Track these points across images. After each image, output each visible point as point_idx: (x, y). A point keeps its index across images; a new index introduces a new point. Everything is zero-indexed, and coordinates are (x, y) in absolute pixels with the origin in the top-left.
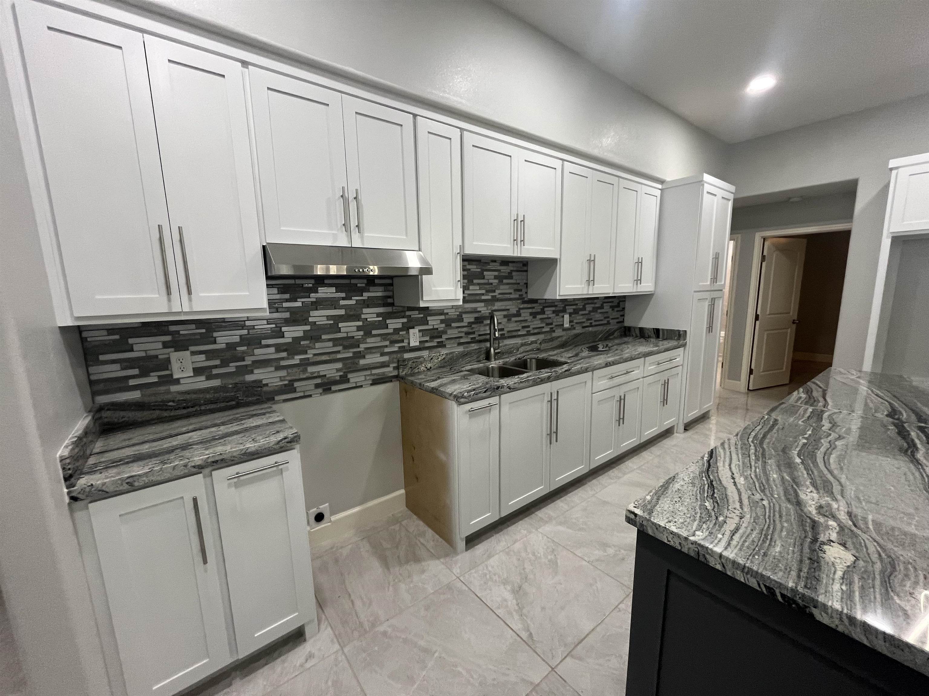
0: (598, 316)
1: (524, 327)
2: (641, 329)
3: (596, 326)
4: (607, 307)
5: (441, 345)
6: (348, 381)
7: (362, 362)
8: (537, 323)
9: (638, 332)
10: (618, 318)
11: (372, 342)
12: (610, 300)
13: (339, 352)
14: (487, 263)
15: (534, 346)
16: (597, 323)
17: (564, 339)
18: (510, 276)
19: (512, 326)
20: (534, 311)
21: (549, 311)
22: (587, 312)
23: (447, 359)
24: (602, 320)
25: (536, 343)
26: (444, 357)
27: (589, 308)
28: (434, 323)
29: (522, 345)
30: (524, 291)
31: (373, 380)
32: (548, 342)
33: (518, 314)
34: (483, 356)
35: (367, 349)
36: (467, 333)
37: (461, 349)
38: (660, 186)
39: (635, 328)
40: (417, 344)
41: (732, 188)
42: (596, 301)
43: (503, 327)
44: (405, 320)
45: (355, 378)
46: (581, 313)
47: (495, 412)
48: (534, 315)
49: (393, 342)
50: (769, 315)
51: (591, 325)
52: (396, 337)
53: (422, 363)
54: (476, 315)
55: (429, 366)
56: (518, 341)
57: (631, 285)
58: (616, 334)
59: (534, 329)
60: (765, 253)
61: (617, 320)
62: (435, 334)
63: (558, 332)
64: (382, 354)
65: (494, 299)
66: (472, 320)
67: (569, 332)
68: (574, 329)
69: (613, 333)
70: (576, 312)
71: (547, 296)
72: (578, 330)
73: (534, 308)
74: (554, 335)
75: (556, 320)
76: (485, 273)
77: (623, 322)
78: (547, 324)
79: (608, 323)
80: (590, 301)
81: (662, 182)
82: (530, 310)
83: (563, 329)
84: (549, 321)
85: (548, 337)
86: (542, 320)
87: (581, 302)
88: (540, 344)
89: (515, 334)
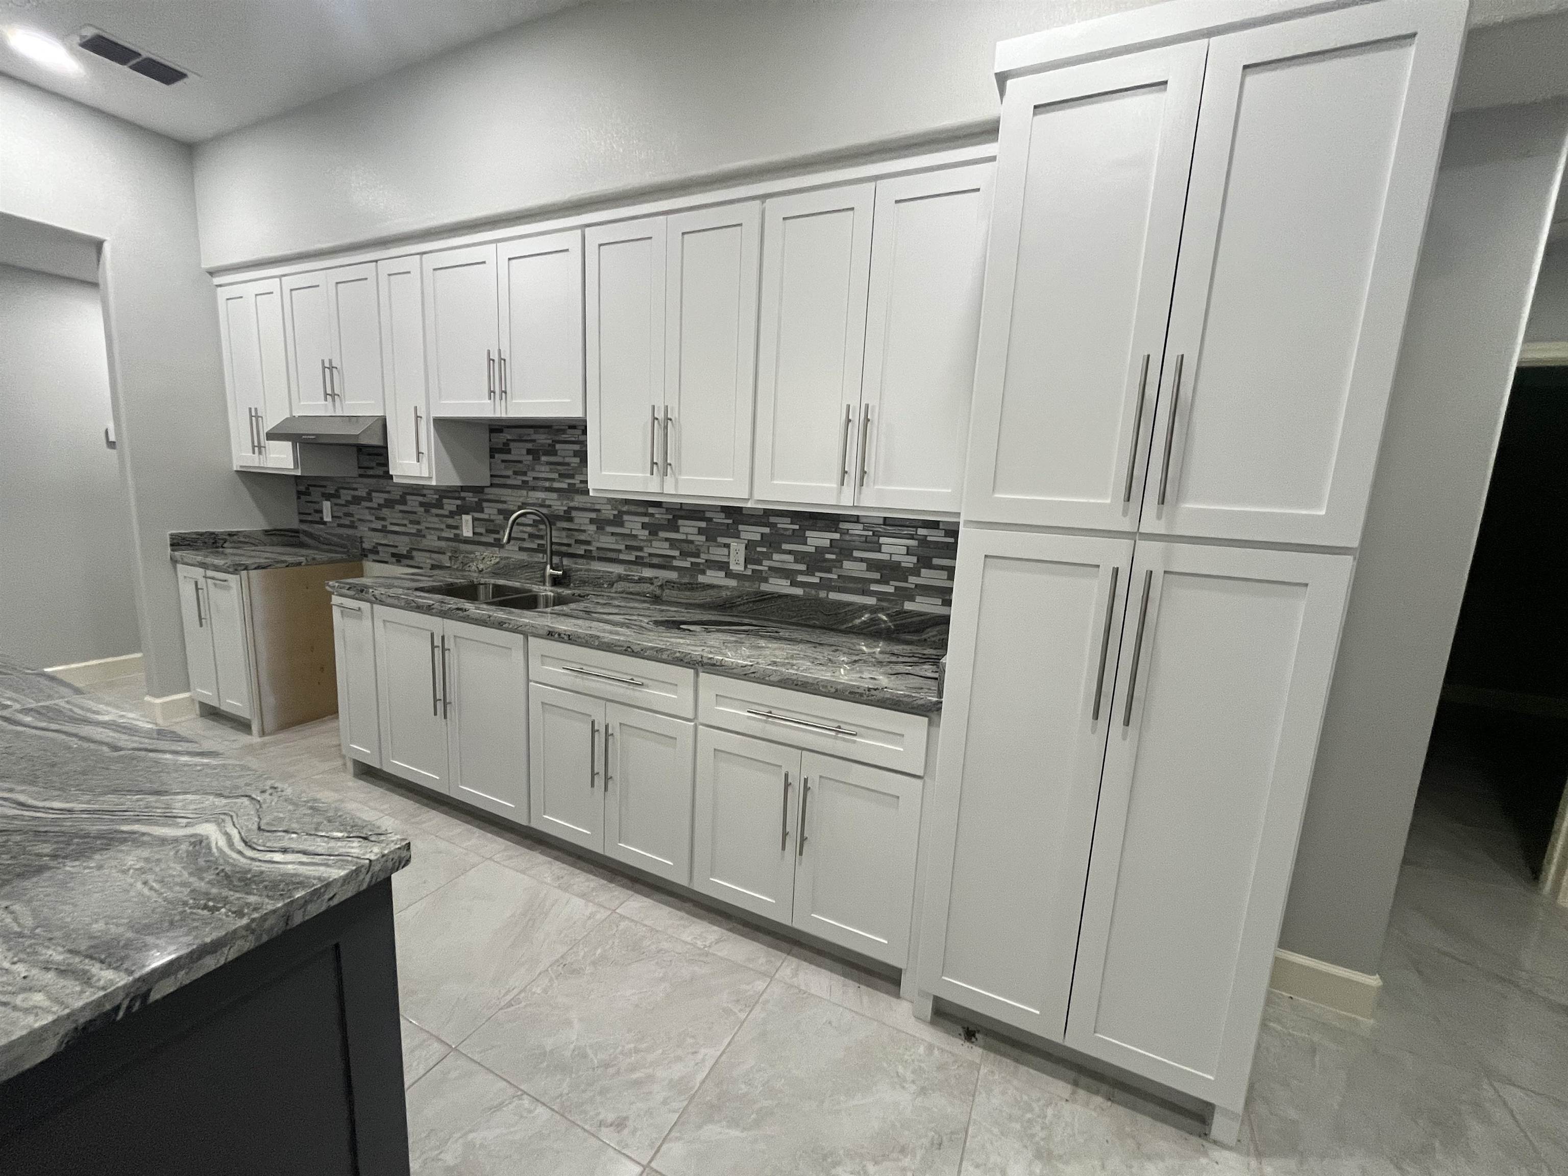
1: (627, 548)
5: (500, 544)
14: (563, 431)
15: (646, 587)
17: (724, 594)
19: (607, 541)
20: (652, 521)
21: (688, 528)
23: (501, 565)
25: (652, 584)
26: (498, 560)
28: (492, 512)
29: (620, 578)
31: (432, 565)
32: (679, 589)
37: (524, 556)
40: (470, 534)
43: (589, 539)
44: (460, 502)
46: (787, 547)
48: (655, 530)
49: (449, 527)
52: (451, 521)
53: (473, 561)
55: (481, 566)
56: (618, 569)
59: (650, 555)
62: (491, 527)
63: (713, 577)
64: (440, 538)
67: (747, 584)
68: (764, 580)
70: (771, 541)
72: (779, 586)
73: (652, 515)
74: (701, 579)
76: (558, 446)
78: (684, 554)
82: (645, 519)
83: (729, 574)
84: (692, 548)
85: (685, 580)
86: (673, 543)
87: (788, 520)
88: (661, 586)
89: (610, 554)
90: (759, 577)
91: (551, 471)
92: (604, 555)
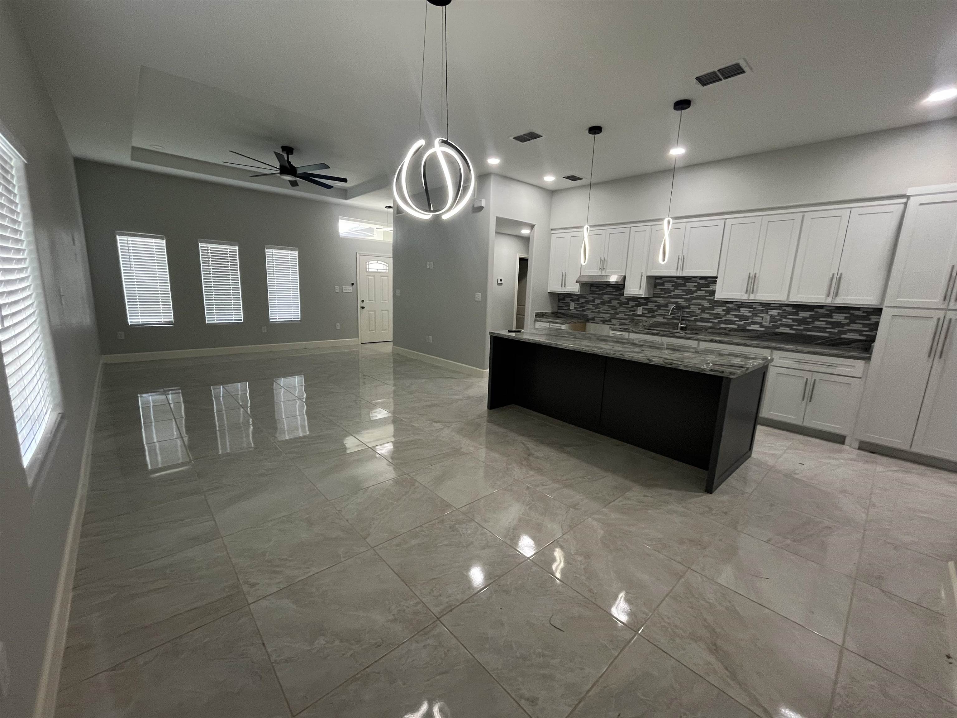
1: (715, 317)
3: (814, 331)
5: (654, 317)
6: (611, 322)
7: (617, 316)
8: (731, 317)
11: (622, 309)
13: (609, 310)
15: (723, 331)
16: (818, 329)
17: (758, 332)
18: (707, 286)
19: (704, 315)
20: (728, 308)
21: (743, 311)
22: (799, 317)
23: (655, 323)
24: (826, 328)
25: (726, 329)
26: (653, 322)
27: (803, 314)
28: (651, 306)
29: (710, 328)
31: (620, 324)
32: (738, 331)
33: (711, 309)
35: (619, 311)
36: (671, 314)
37: (665, 320)
40: (641, 313)
42: (817, 309)
43: (697, 315)
44: (637, 303)
45: (614, 321)
46: (789, 317)
48: (728, 311)
49: (631, 311)
51: (806, 330)
52: (632, 309)
53: (641, 322)
55: (644, 324)
56: (710, 325)
57: (823, 297)
59: (725, 320)
62: (651, 311)
63: (754, 327)
64: (625, 315)
65: (692, 298)
66: (674, 308)
67: (770, 329)
68: (778, 328)
70: (782, 315)
72: (784, 330)
74: (748, 328)
75: (755, 319)
78: (741, 320)
79: (842, 332)
80: (804, 308)
82: (725, 308)
83: (762, 326)
84: (745, 318)
85: (741, 328)
86: (736, 316)
87: (791, 308)
88: (730, 330)
89: (706, 320)
90: (775, 327)
91: (683, 292)
92: (703, 320)
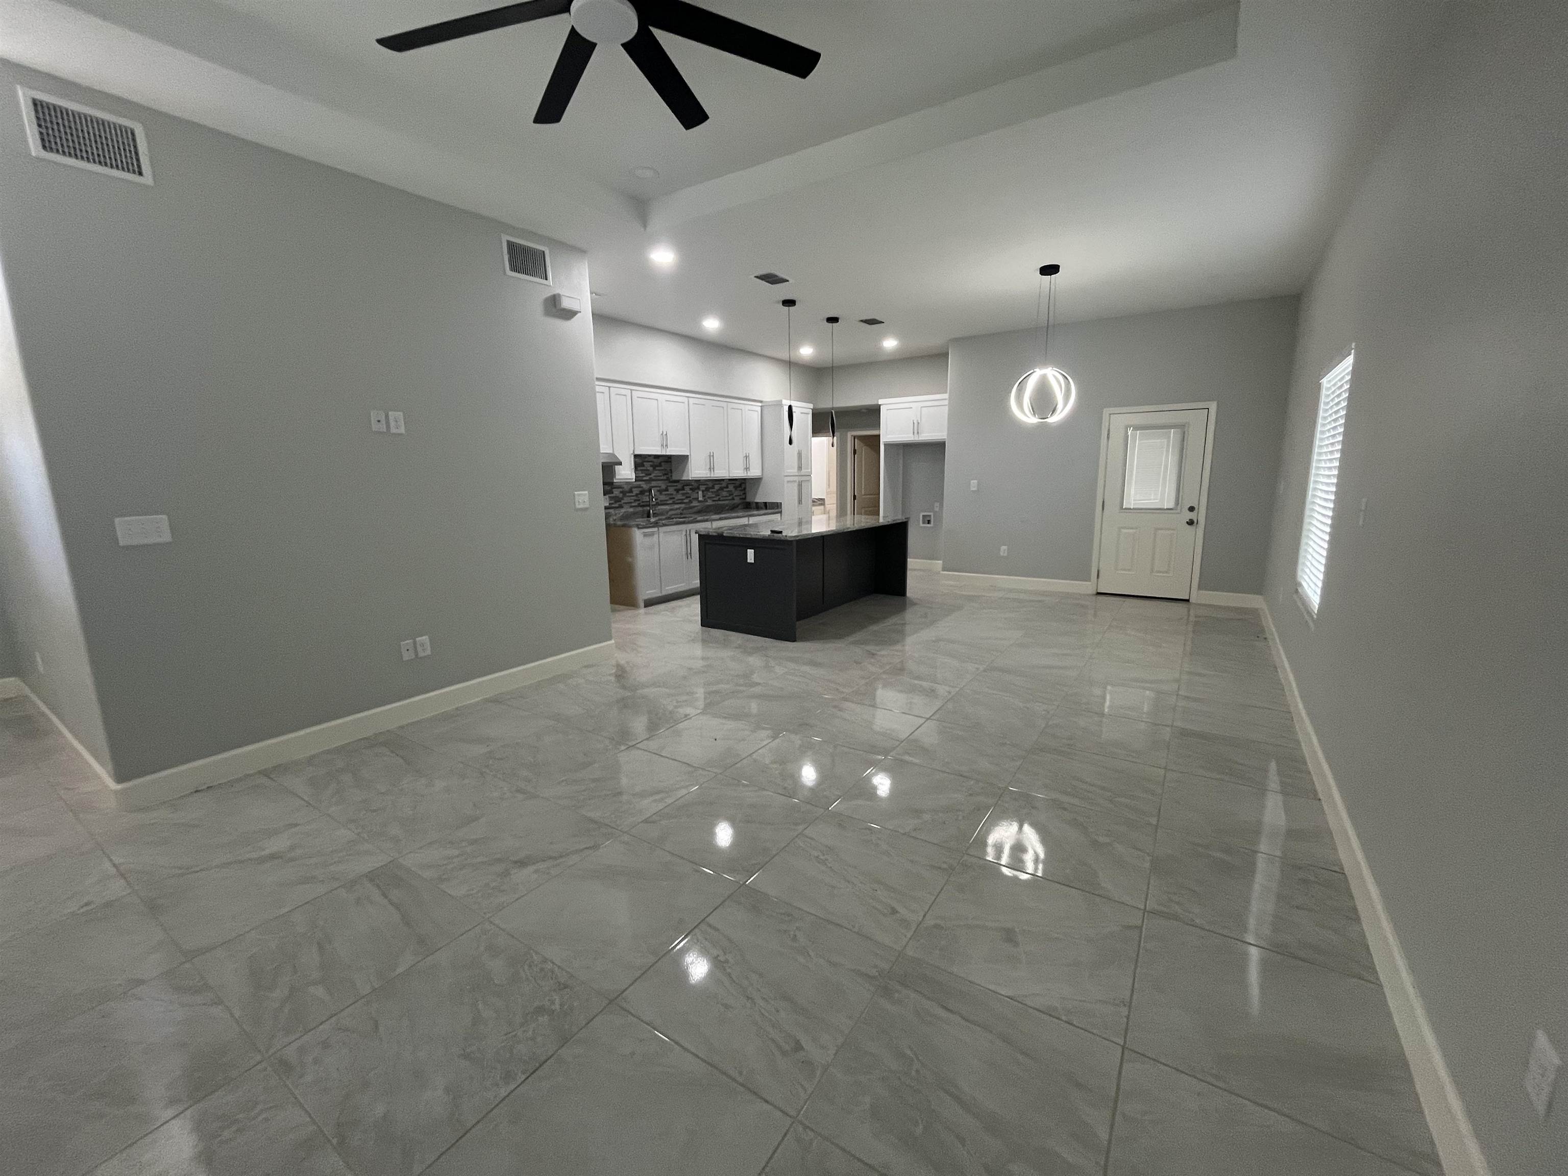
0: (724, 494)
1: (671, 498)
2: (757, 503)
3: (723, 500)
4: (731, 488)
5: (621, 507)
8: (679, 496)
9: (754, 505)
10: (740, 495)
12: (733, 482)
14: (646, 458)
15: (679, 511)
16: (724, 498)
17: (699, 508)
18: (660, 465)
19: (662, 497)
20: (677, 488)
21: (687, 489)
22: (715, 490)
23: (625, 515)
24: (727, 496)
25: (680, 509)
26: (623, 513)
27: (717, 487)
28: (617, 492)
29: (671, 510)
30: (670, 474)
32: (688, 509)
33: (667, 490)
34: (646, 515)
36: (635, 501)
37: (632, 510)
38: (760, 404)
39: (753, 502)
41: (811, 406)
42: (722, 482)
43: (658, 498)
46: (711, 490)
47: (656, 536)
48: (677, 491)
50: (864, 495)
51: (719, 500)
54: (640, 489)
55: (615, 518)
56: (668, 507)
57: (742, 471)
58: (740, 507)
59: (677, 500)
60: (856, 448)
61: (741, 497)
62: (617, 499)
63: (695, 504)
65: (651, 480)
66: (638, 492)
67: (703, 503)
68: (707, 501)
69: (737, 506)
70: (707, 489)
71: (684, 478)
72: (710, 502)
73: (676, 486)
74: (692, 505)
75: (694, 495)
76: (645, 463)
77: (745, 498)
78: (687, 498)
79: (733, 499)
80: (717, 483)
81: (761, 402)
82: (675, 488)
83: (699, 502)
84: (688, 495)
85: (688, 506)
86: (683, 494)
87: (712, 483)
88: (683, 510)
89: (665, 502)
90: (705, 501)
91: (642, 473)
92: (664, 503)
